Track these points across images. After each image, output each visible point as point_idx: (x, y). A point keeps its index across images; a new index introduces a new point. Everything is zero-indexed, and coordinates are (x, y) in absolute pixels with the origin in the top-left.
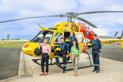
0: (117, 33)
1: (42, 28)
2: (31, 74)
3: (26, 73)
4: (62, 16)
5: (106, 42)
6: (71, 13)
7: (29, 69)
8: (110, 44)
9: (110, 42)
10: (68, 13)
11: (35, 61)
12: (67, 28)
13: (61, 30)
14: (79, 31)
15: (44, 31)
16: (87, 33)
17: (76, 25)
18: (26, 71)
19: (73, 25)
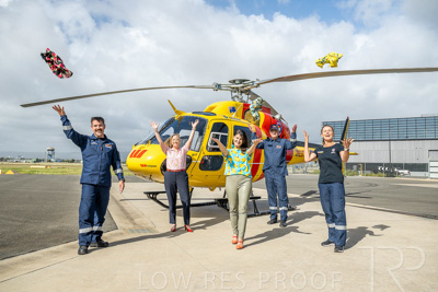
1: (177, 112)
2: (150, 225)
3: (135, 224)
4: (218, 87)
6: (242, 81)
7: (138, 216)
10: (234, 81)
11: (153, 195)
12: (234, 115)
13: (225, 117)
15: (181, 118)
18: (132, 219)
19: (246, 108)
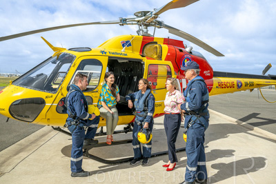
0: (269, 67)
4: (124, 21)
5: (239, 86)
6: (145, 13)
8: (252, 90)
9: (252, 88)
12: (123, 49)
13: (102, 52)
14: (164, 57)
16: (184, 64)
17: (156, 43)
19: (147, 41)
